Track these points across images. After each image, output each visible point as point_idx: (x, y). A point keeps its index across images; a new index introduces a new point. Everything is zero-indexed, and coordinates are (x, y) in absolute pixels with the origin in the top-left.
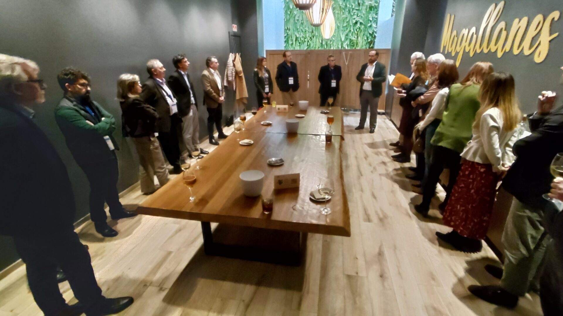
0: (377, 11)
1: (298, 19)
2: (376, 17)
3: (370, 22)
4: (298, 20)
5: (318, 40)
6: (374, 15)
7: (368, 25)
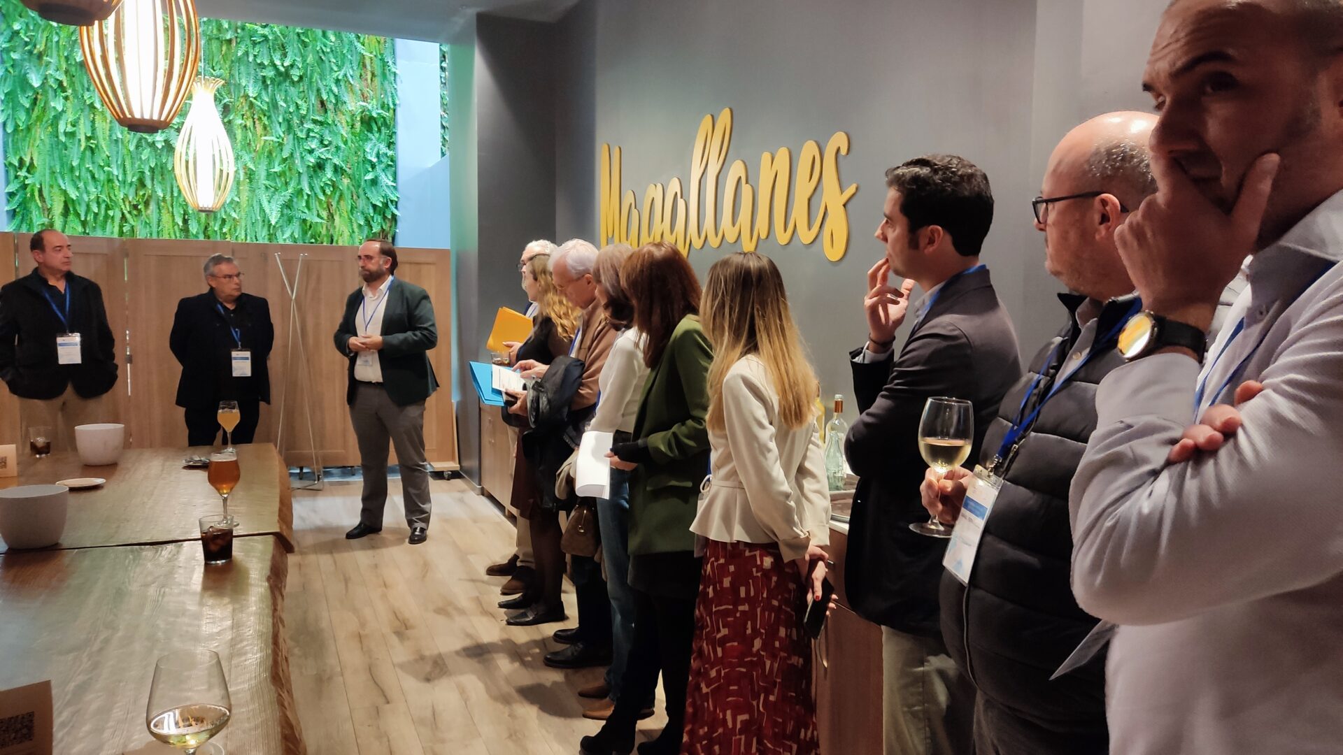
0: (391, 137)
1: (70, 129)
2: (390, 153)
4: (71, 135)
6: (382, 145)
7: (364, 176)
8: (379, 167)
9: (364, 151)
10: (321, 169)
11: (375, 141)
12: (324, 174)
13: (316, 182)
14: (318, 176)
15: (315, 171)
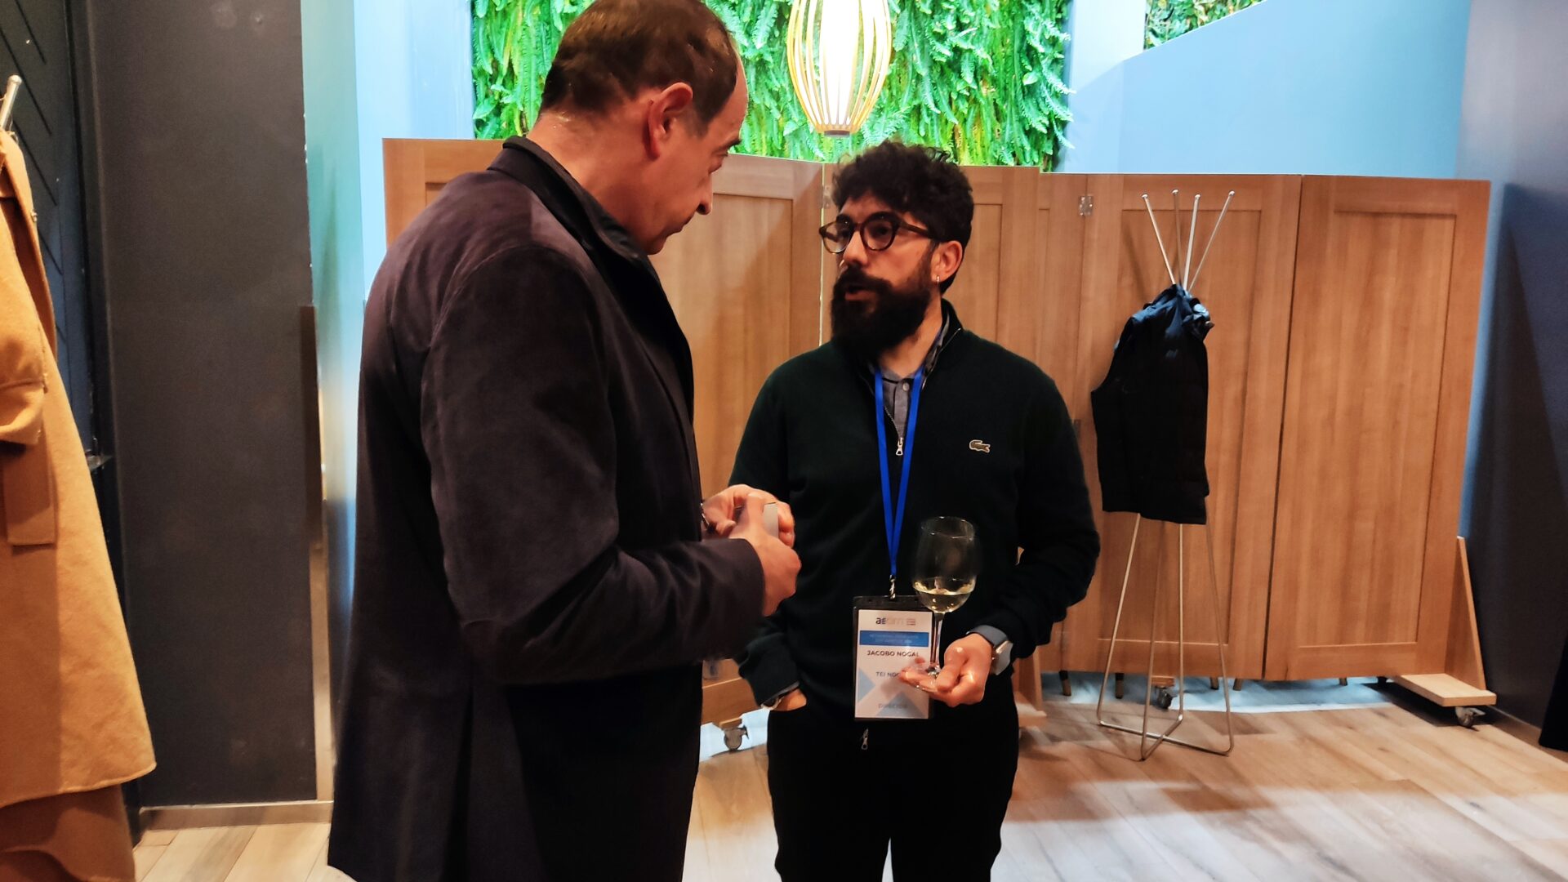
0: (1060, 10)
2: (1063, 37)
6: (1049, 23)
7: (1021, 79)
8: (1045, 63)
9: (1024, 34)
10: (954, 71)
11: (1037, 16)
12: (960, 77)
13: (943, 94)
14: (950, 84)
15: (942, 73)
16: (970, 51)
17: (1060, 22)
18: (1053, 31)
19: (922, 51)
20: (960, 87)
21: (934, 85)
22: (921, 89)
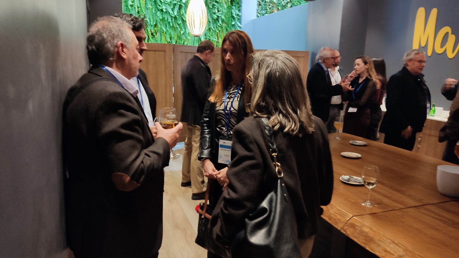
0: (240, 7)
2: (240, 14)
3: (233, 20)
5: (163, 38)
6: (237, 11)
7: (231, 23)
8: (236, 19)
9: (232, 13)
10: (217, 20)
11: (234, 9)
12: (219, 22)
13: (215, 25)
14: (216, 23)
15: (215, 21)
16: (221, 16)
17: (239, 10)
18: (238, 13)
19: (210, 16)
20: (219, 24)
21: (213, 23)
22: (210, 24)
